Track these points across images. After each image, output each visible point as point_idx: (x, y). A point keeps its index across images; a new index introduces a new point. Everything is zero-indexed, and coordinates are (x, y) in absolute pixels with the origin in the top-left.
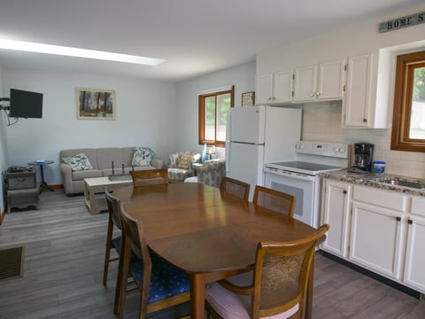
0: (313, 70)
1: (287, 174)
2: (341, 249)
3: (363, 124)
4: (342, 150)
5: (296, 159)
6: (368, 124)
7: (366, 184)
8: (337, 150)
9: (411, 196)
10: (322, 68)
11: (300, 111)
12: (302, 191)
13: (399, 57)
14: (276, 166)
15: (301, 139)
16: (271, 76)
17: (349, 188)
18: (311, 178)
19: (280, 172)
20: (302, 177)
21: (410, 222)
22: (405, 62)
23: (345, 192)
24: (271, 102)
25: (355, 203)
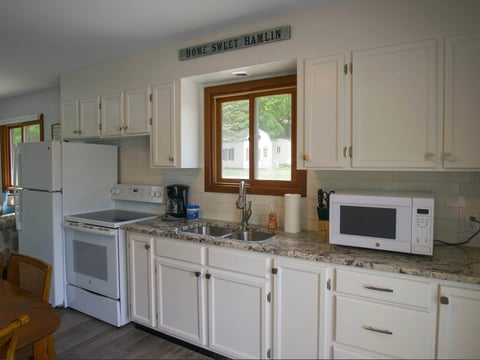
0: (120, 97)
1: (88, 230)
2: (149, 317)
3: (169, 163)
4: (157, 195)
5: (113, 206)
6: (175, 164)
7: (166, 235)
8: (152, 194)
9: (208, 246)
10: (128, 97)
11: (115, 148)
12: (105, 248)
13: (206, 90)
14: (77, 219)
15: (119, 183)
16: (77, 103)
17: (151, 241)
18: (112, 232)
19: (81, 228)
20: (103, 232)
21: (208, 276)
22: (212, 95)
23: (147, 247)
24: (77, 136)
25: (159, 259)
